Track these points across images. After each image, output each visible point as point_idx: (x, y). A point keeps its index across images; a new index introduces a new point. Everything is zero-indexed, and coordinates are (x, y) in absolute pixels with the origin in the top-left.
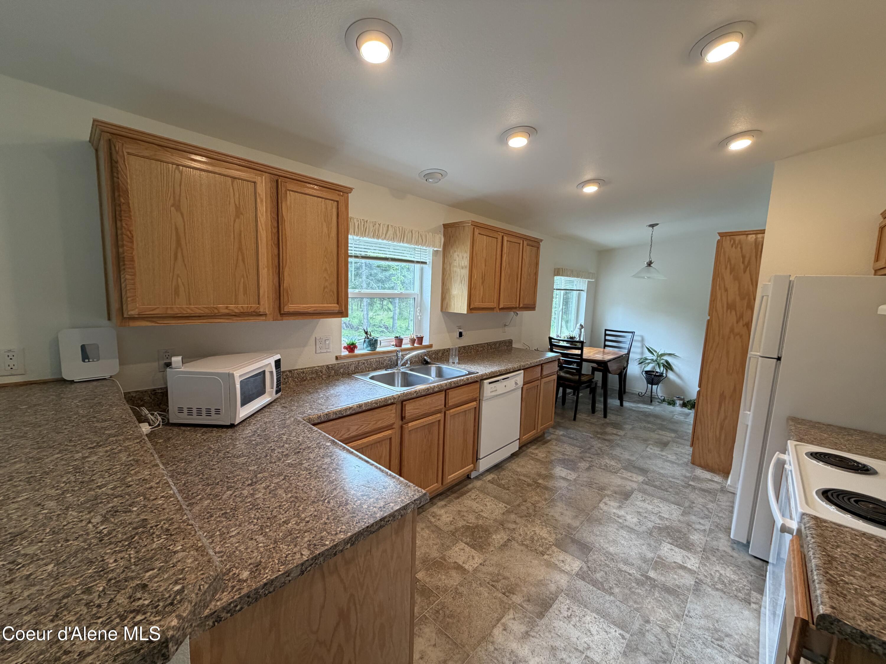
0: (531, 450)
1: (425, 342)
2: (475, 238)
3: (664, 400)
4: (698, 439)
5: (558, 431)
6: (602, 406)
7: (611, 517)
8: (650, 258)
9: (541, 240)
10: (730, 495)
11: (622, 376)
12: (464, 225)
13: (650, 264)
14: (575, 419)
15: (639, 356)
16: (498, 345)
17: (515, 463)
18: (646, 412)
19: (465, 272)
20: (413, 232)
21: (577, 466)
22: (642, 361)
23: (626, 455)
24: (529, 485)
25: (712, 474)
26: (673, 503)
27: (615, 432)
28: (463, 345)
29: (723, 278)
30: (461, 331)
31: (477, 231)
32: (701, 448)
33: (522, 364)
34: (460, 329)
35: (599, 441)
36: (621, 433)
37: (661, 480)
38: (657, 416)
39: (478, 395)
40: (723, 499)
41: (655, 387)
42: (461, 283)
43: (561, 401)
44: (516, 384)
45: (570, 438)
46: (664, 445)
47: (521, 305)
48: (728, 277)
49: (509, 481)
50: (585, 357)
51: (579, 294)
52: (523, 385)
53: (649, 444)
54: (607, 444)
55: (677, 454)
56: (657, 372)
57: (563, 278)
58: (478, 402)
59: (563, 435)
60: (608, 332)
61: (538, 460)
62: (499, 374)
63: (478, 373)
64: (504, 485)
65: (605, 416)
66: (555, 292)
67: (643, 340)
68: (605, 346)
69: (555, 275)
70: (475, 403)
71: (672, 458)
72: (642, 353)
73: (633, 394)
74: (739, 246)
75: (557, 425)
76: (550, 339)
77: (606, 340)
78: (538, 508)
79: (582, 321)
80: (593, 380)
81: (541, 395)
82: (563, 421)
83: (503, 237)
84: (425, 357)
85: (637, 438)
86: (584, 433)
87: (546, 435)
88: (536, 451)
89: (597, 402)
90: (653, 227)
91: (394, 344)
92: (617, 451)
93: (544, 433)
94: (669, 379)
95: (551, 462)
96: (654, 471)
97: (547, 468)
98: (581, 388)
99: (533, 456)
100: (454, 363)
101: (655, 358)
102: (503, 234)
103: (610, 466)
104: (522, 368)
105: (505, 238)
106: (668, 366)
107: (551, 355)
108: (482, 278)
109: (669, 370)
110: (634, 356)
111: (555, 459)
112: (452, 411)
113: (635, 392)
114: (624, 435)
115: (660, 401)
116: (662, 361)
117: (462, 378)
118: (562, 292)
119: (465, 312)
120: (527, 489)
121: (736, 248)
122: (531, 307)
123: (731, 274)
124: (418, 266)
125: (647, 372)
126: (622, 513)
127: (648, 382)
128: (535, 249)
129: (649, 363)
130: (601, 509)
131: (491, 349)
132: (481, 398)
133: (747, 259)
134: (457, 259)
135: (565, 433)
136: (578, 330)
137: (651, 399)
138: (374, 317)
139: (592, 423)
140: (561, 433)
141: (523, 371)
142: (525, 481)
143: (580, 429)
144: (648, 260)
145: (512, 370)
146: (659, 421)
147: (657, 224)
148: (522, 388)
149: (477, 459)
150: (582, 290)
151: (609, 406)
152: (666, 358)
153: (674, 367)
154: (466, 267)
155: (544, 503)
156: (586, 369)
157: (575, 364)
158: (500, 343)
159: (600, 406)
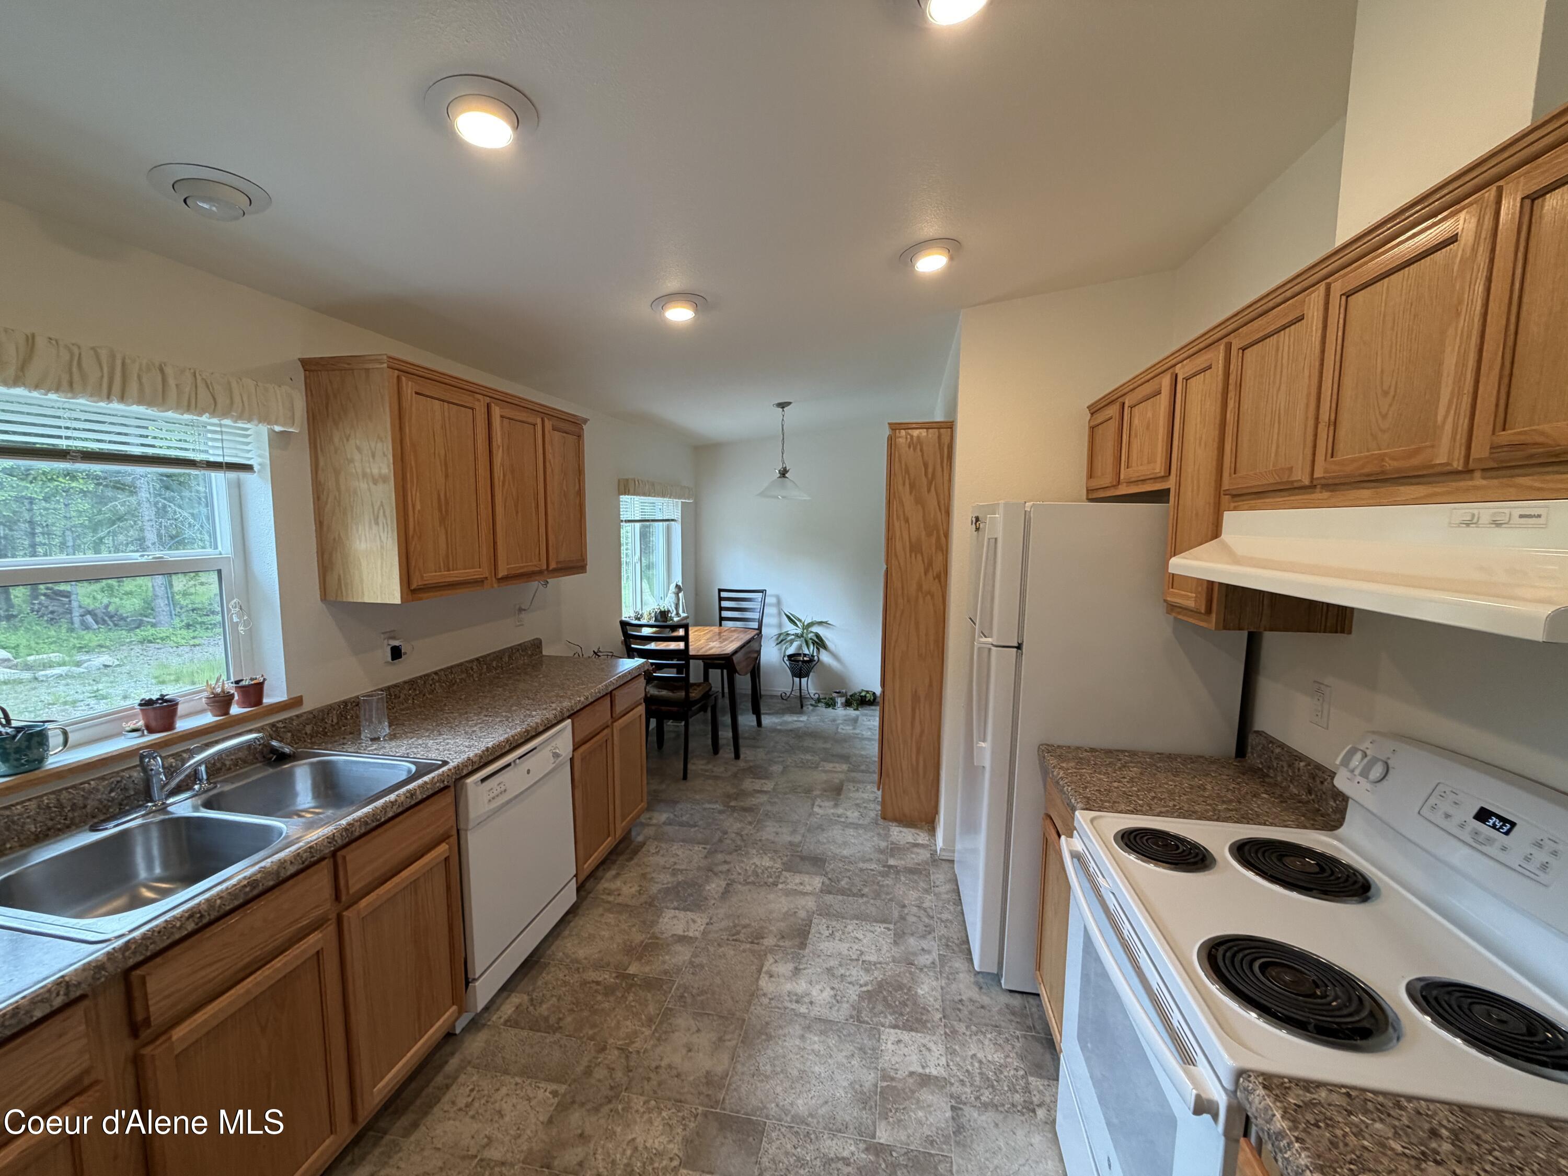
0: (606, 885)
1: (275, 694)
2: (405, 404)
3: (819, 700)
4: (888, 775)
5: (656, 815)
6: (730, 734)
7: (786, 1008)
8: (783, 463)
9: (585, 421)
10: (946, 866)
11: (755, 671)
12: (367, 366)
13: (784, 473)
14: (685, 777)
15: (775, 632)
16: (506, 659)
17: (570, 935)
18: (798, 729)
19: (385, 494)
20: (169, 370)
21: (705, 893)
22: (782, 639)
23: (786, 837)
24: (609, 991)
25: (913, 830)
26: (877, 921)
27: (757, 787)
28: (406, 678)
29: (902, 503)
30: (396, 643)
31: (409, 388)
32: (892, 788)
33: (566, 704)
34: (394, 638)
35: (735, 815)
36: (769, 786)
37: (848, 874)
38: (814, 735)
39: (452, 822)
40: (939, 877)
41: (804, 680)
42: (377, 523)
43: (655, 739)
44: (556, 755)
45: (682, 824)
46: (836, 791)
47: (553, 565)
48: (908, 500)
49: (559, 998)
50: (692, 652)
51: (668, 528)
52: (574, 750)
53: (817, 796)
54: (750, 819)
55: (857, 805)
56: (805, 655)
57: (637, 498)
58: (454, 840)
59: (669, 823)
60: (724, 594)
61: (624, 908)
62: (508, 748)
63: (445, 763)
64: (546, 1019)
65: (737, 757)
66: (623, 524)
67: (779, 603)
68: (722, 619)
69: (620, 493)
70: (444, 847)
71: (853, 815)
72: (780, 626)
73: (772, 697)
74: (919, 447)
75: (655, 801)
76: (624, 624)
77: (721, 609)
78: (634, 1056)
79: (678, 579)
80: (711, 693)
81: (617, 755)
82: (664, 786)
83: (488, 406)
84: (274, 743)
85: (794, 790)
86: (707, 806)
87: (633, 833)
88: (618, 883)
89: (720, 728)
90: (783, 408)
91: (141, 723)
92: (769, 831)
93: (630, 832)
94: (822, 664)
95: (650, 904)
96: (834, 857)
97: (644, 922)
98: (690, 713)
99: (611, 899)
100: (375, 739)
101: (799, 631)
102: (488, 400)
103: (763, 873)
104: (567, 714)
105: (496, 411)
106: (820, 643)
107: (629, 664)
108: (440, 510)
109: (821, 650)
110: (769, 632)
111: (659, 891)
112: (363, 903)
113: (775, 693)
114: (774, 789)
115: (813, 703)
116: (810, 635)
117: (392, 797)
118: (638, 525)
119: (397, 600)
120: (606, 1005)
121: (915, 450)
122: (577, 566)
123: (911, 493)
124: (218, 478)
125: (790, 657)
126: (801, 986)
127: (795, 674)
128: (571, 439)
129: (792, 642)
130: (765, 995)
131: (489, 670)
132: (462, 826)
133: (930, 470)
134: (357, 457)
135: (672, 816)
136: (674, 596)
137: (799, 703)
138: (193, 590)
139: (716, 778)
140: (664, 817)
141: (569, 721)
142: (598, 983)
143: (697, 797)
144: (780, 467)
145: (541, 729)
146: (820, 744)
147: (789, 403)
148: (572, 760)
149: (468, 982)
150: (673, 520)
151: (740, 729)
152: (815, 629)
153: (827, 642)
154: (384, 479)
155: (647, 1032)
156: (696, 672)
157: (675, 670)
158: (513, 651)
159: (726, 734)
